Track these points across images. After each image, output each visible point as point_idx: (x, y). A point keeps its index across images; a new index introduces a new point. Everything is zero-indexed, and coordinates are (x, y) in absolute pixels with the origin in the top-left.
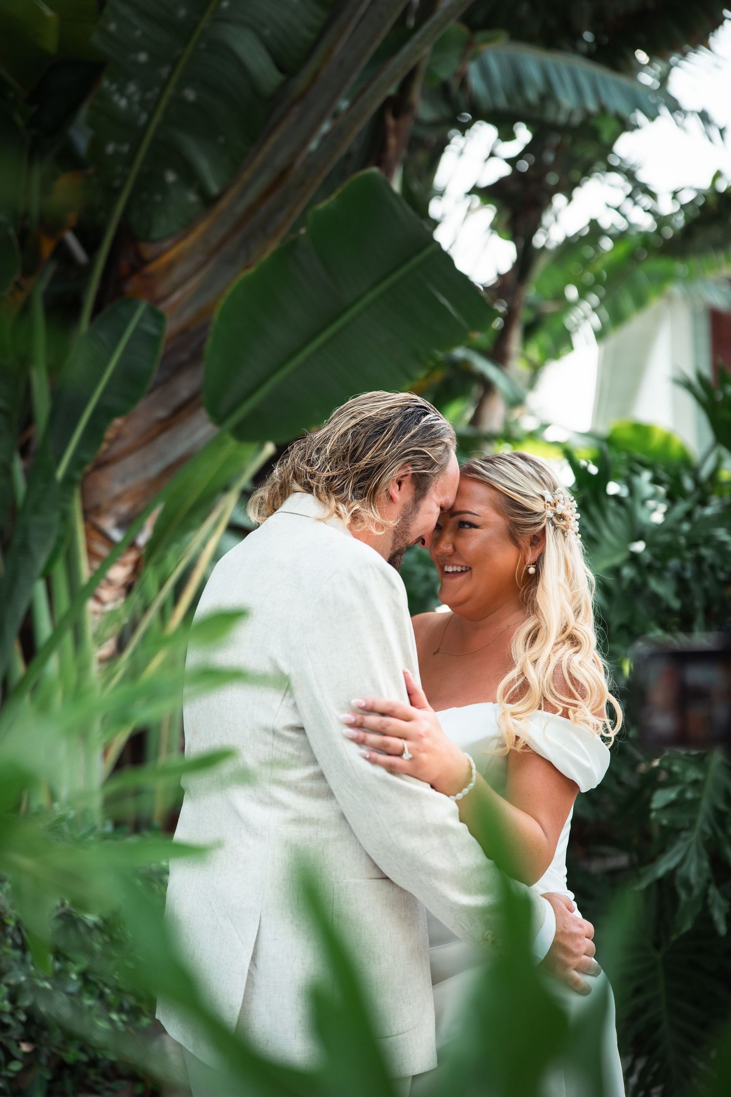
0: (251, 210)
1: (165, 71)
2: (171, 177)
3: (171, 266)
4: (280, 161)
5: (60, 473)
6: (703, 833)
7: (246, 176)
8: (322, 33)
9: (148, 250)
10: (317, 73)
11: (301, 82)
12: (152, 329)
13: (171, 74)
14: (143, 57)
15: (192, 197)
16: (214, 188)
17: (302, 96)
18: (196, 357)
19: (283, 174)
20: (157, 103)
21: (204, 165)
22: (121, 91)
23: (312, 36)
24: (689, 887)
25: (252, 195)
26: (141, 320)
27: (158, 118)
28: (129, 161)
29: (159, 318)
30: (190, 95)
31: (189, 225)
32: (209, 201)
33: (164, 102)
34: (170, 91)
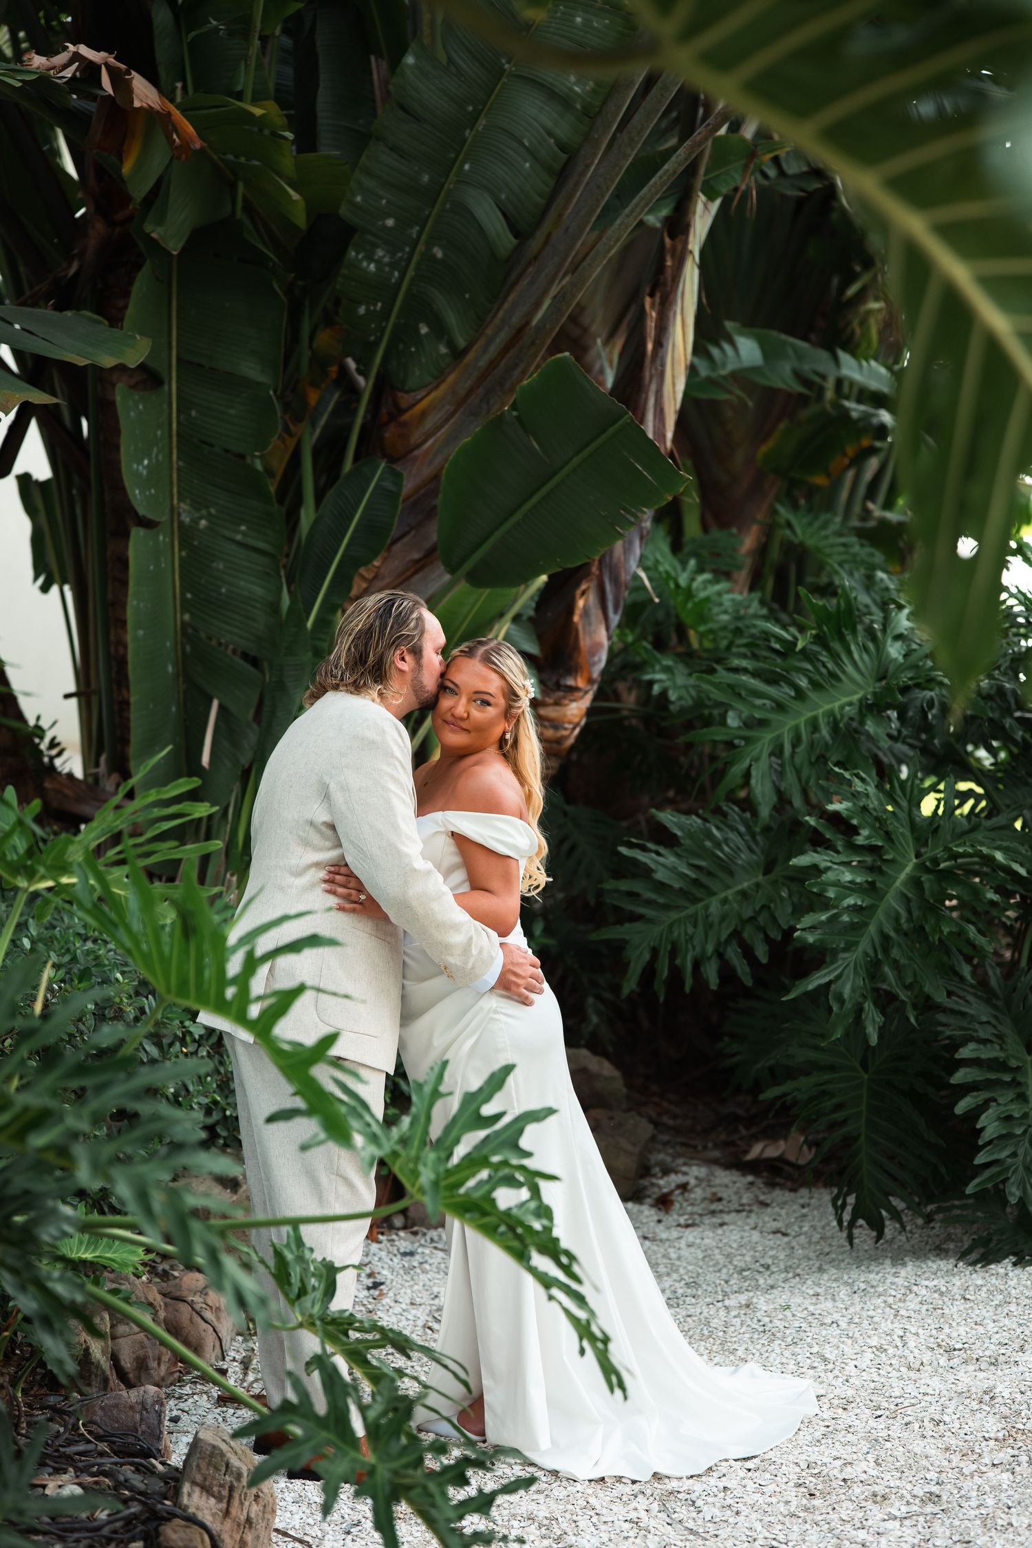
0: (493, 364)
1: (414, 231)
2: (424, 330)
3: (423, 415)
4: (516, 320)
5: (309, 624)
6: (866, 954)
7: (489, 331)
8: (551, 199)
9: (404, 399)
10: (549, 235)
11: (535, 244)
12: (391, 487)
13: (420, 233)
14: (390, 222)
15: (443, 350)
16: (461, 343)
17: (536, 257)
18: (431, 513)
19: (520, 331)
20: (409, 260)
21: (451, 318)
22: (370, 258)
23: (543, 202)
24: (840, 999)
25: (493, 350)
26: (380, 479)
27: (411, 273)
28: (386, 314)
29: (397, 477)
30: (439, 253)
31: (440, 377)
32: (458, 354)
33: (415, 259)
34: (421, 247)
